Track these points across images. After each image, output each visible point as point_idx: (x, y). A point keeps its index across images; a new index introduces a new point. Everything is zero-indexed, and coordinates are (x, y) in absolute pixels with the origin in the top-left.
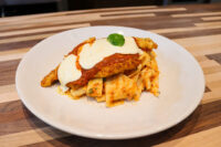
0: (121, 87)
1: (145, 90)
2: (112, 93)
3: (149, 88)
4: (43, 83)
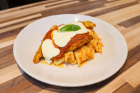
0: (84, 53)
1: (96, 52)
2: (81, 58)
3: (97, 50)
4: (35, 61)
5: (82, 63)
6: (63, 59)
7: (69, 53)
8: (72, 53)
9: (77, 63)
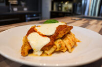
2: (70, 44)
5: (72, 48)
6: (55, 47)
7: (58, 41)
8: (61, 40)
9: (68, 50)
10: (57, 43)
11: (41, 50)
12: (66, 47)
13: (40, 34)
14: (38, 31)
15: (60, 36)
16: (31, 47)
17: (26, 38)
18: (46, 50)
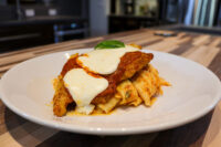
6: (117, 96)
7: (124, 85)
8: (129, 83)
9: (143, 102)
10: (122, 90)
11: (92, 103)
12: (139, 96)
13: (88, 72)
14: (85, 65)
15: (128, 74)
16: (71, 97)
17: (61, 80)
18: (101, 103)
